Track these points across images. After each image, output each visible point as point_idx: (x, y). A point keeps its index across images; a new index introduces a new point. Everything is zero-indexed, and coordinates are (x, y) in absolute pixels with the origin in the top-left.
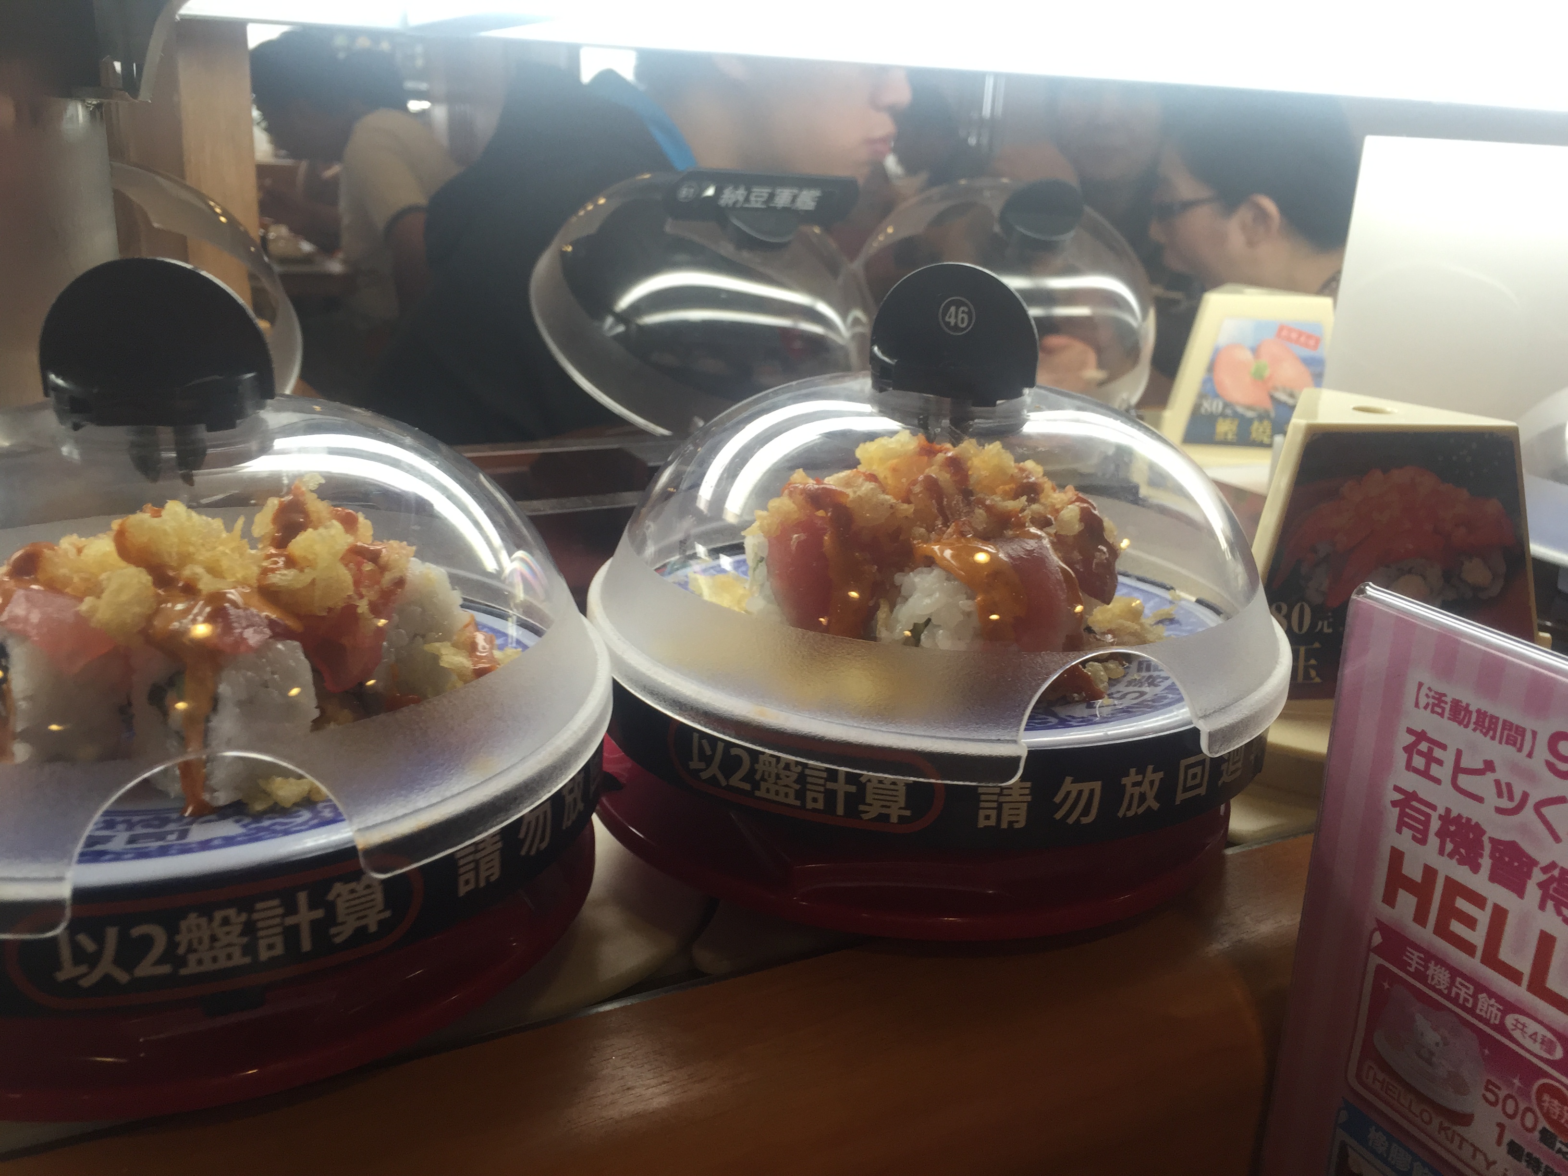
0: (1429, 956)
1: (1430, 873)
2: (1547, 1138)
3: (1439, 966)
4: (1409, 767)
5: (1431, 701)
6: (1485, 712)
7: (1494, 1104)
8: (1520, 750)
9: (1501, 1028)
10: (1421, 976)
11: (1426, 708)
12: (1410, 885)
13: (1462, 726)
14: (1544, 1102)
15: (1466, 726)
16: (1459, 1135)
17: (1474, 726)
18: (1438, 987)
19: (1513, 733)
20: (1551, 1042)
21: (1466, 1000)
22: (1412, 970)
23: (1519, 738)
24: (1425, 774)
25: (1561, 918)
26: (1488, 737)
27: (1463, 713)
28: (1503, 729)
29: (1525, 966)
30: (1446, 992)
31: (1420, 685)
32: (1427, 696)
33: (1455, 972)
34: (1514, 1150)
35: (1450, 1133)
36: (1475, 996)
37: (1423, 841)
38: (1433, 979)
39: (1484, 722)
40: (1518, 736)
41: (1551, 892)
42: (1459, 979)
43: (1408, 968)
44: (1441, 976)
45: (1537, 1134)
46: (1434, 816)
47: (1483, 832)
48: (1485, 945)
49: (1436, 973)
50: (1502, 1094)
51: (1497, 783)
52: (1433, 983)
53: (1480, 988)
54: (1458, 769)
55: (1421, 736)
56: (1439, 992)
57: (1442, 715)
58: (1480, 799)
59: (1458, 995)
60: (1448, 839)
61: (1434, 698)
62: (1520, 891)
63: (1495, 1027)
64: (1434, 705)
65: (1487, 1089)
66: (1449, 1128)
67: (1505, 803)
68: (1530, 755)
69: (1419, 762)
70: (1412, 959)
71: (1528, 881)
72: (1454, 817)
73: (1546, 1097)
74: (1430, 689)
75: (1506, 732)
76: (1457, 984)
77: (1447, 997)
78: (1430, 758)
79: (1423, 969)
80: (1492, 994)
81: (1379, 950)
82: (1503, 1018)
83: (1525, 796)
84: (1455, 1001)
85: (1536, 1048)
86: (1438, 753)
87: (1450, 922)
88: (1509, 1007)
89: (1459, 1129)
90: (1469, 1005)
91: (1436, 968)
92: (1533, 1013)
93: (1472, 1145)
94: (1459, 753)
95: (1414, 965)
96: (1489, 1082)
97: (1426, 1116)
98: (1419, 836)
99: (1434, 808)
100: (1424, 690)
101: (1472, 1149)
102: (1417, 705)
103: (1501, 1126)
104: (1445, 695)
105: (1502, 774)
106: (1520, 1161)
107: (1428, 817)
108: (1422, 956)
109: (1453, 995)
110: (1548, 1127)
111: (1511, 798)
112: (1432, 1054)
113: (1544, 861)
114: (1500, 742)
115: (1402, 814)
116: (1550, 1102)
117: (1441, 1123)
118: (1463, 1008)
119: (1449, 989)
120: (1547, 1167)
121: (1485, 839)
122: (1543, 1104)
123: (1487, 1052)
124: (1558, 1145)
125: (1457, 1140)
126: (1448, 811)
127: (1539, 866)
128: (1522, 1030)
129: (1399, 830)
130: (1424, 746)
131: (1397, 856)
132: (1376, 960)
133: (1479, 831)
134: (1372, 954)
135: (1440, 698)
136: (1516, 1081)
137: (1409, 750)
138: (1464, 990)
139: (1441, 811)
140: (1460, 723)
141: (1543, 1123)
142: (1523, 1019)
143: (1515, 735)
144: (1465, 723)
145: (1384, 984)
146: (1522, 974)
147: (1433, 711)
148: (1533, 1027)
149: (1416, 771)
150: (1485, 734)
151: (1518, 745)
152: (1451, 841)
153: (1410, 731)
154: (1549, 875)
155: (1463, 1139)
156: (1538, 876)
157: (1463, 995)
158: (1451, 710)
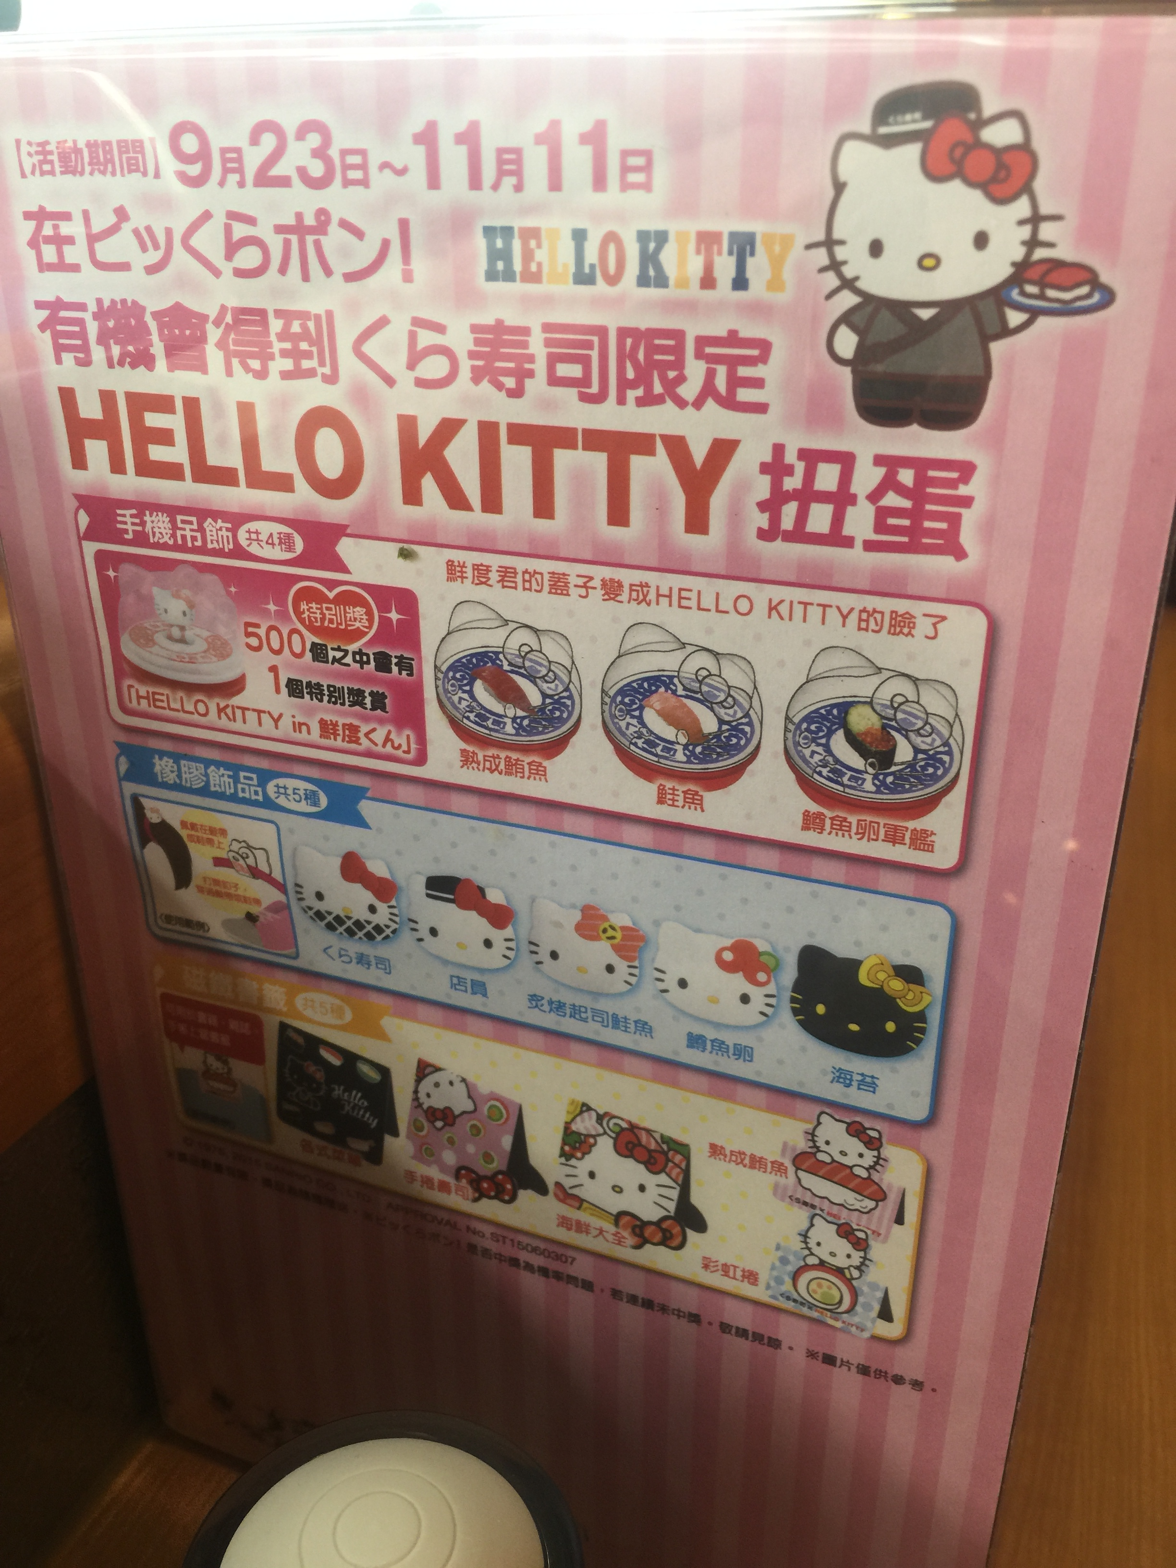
0: (143, 507)
1: (107, 398)
2: (319, 653)
3: (155, 513)
4: (43, 267)
5: (36, 159)
6: (96, 141)
7: (258, 649)
8: (145, 174)
9: (239, 552)
10: (141, 539)
11: (33, 173)
12: (94, 429)
13: (78, 175)
14: (303, 613)
15: (82, 173)
16: (238, 708)
17: (90, 167)
18: (161, 541)
19: (132, 155)
20: (288, 536)
21: (194, 539)
22: (130, 536)
23: (140, 156)
24: (62, 266)
25: (251, 374)
26: (109, 175)
27: (73, 156)
28: (120, 153)
29: (234, 459)
30: (171, 542)
31: (18, 142)
32: (30, 154)
33: (172, 511)
34: (295, 688)
35: (229, 711)
36: (201, 529)
37: (85, 362)
38: (154, 534)
39: (98, 157)
40: (137, 155)
41: (232, 347)
42: (179, 518)
43: (126, 536)
44: (160, 524)
45: (308, 655)
46: (87, 316)
47: (143, 309)
48: (190, 458)
49: (155, 524)
50: (262, 632)
51: (136, 232)
52: (156, 540)
53: (203, 514)
54: (93, 239)
55: (39, 216)
56: (164, 547)
57: (52, 173)
58: (125, 267)
59: (184, 537)
60: (112, 341)
61: (37, 153)
62: (202, 367)
63: (231, 555)
64: (41, 163)
65: (248, 635)
66: (227, 706)
67: (154, 256)
68: (157, 175)
69: (49, 253)
70: (125, 523)
71: (206, 346)
72: (108, 307)
73: (304, 606)
74: (30, 143)
75: (124, 156)
76: (180, 525)
77: (175, 548)
78: (61, 241)
79: (139, 528)
80: (215, 515)
81: (91, 534)
82: (235, 537)
83: (169, 232)
84: (183, 548)
85: (278, 553)
86: (66, 229)
87: (147, 449)
88: (237, 520)
89: (237, 700)
90: (199, 543)
91: (153, 518)
92: (260, 513)
93: (254, 710)
94: (86, 214)
95: (130, 528)
96: (247, 625)
97: (201, 708)
98: (81, 355)
99: (82, 307)
100: (24, 148)
101: (256, 714)
102: (23, 175)
103: (273, 669)
104: (47, 143)
105: (138, 219)
106: (303, 697)
107: (81, 322)
108: (134, 511)
109: (180, 542)
110: (317, 640)
111: (156, 247)
112: (182, 628)
113: (212, 313)
114: (123, 175)
115: (56, 336)
116: (308, 610)
117: (218, 704)
118: (195, 550)
119: (174, 536)
120: (329, 686)
121: (148, 318)
122: (303, 616)
123: (233, 589)
124: (331, 654)
125: (239, 713)
126: (99, 301)
127: (211, 319)
128: (258, 540)
129: (59, 361)
130: (48, 229)
131: (67, 396)
132: (91, 548)
133: (137, 309)
134: (85, 543)
135: (43, 148)
136: (272, 607)
137: (34, 243)
138: (188, 527)
139: (92, 307)
140: (74, 173)
141: (311, 638)
142: (253, 526)
143: (135, 155)
144: (79, 170)
145: (108, 573)
146: (236, 470)
147: (43, 173)
148: (265, 528)
149: (51, 267)
150: (103, 173)
151: (142, 169)
152: (115, 343)
153: (28, 216)
154: (223, 326)
155: (244, 709)
156: (214, 334)
157: (188, 534)
158: (60, 161)
